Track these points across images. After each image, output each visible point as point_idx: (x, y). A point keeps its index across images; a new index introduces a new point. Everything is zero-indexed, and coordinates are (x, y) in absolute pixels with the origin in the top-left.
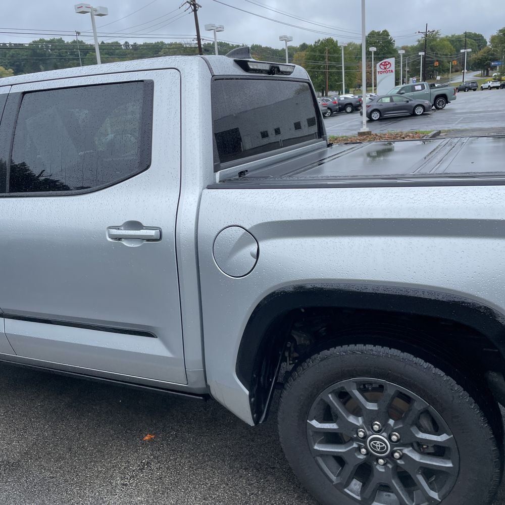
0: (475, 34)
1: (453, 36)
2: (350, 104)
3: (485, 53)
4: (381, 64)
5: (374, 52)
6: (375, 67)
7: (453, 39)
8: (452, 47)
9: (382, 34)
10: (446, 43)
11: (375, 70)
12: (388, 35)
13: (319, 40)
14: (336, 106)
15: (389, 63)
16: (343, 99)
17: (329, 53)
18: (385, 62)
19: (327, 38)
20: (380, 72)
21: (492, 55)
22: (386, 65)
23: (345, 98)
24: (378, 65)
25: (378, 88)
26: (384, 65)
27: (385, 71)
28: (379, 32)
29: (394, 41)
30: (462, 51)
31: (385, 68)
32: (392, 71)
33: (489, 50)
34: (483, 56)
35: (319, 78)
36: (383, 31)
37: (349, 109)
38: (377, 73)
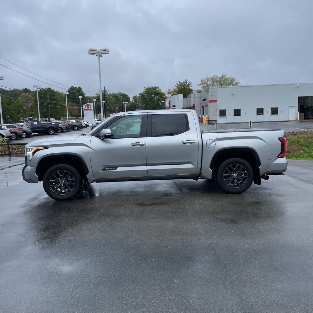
0: (124, 94)
1: (113, 94)
2: (76, 126)
3: (131, 104)
4: (86, 105)
5: (81, 98)
6: (82, 106)
7: (114, 95)
8: (114, 99)
9: (78, 89)
10: (111, 97)
11: (83, 109)
12: (81, 90)
13: (43, 88)
14: (70, 126)
15: (90, 105)
16: (71, 122)
17: (50, 96)
18: (88, 105)
19: (48, 88)
20: (85, 110)
21: (135, 105)
22: (89, 106)
23: (72, 122)
24: (84, 106)
25: (85, 118)
26: (87, 106)
27: (88, 109)
28: (76, 88)
29: (85, 93)
30: (123, 102)
31: (88, 108)
32: (92, 110)
33: (133, 103)
34: (130, 105)
35: (44, 110)
36: (78, 87)
37: (76, 128)
38: (84, 110)
